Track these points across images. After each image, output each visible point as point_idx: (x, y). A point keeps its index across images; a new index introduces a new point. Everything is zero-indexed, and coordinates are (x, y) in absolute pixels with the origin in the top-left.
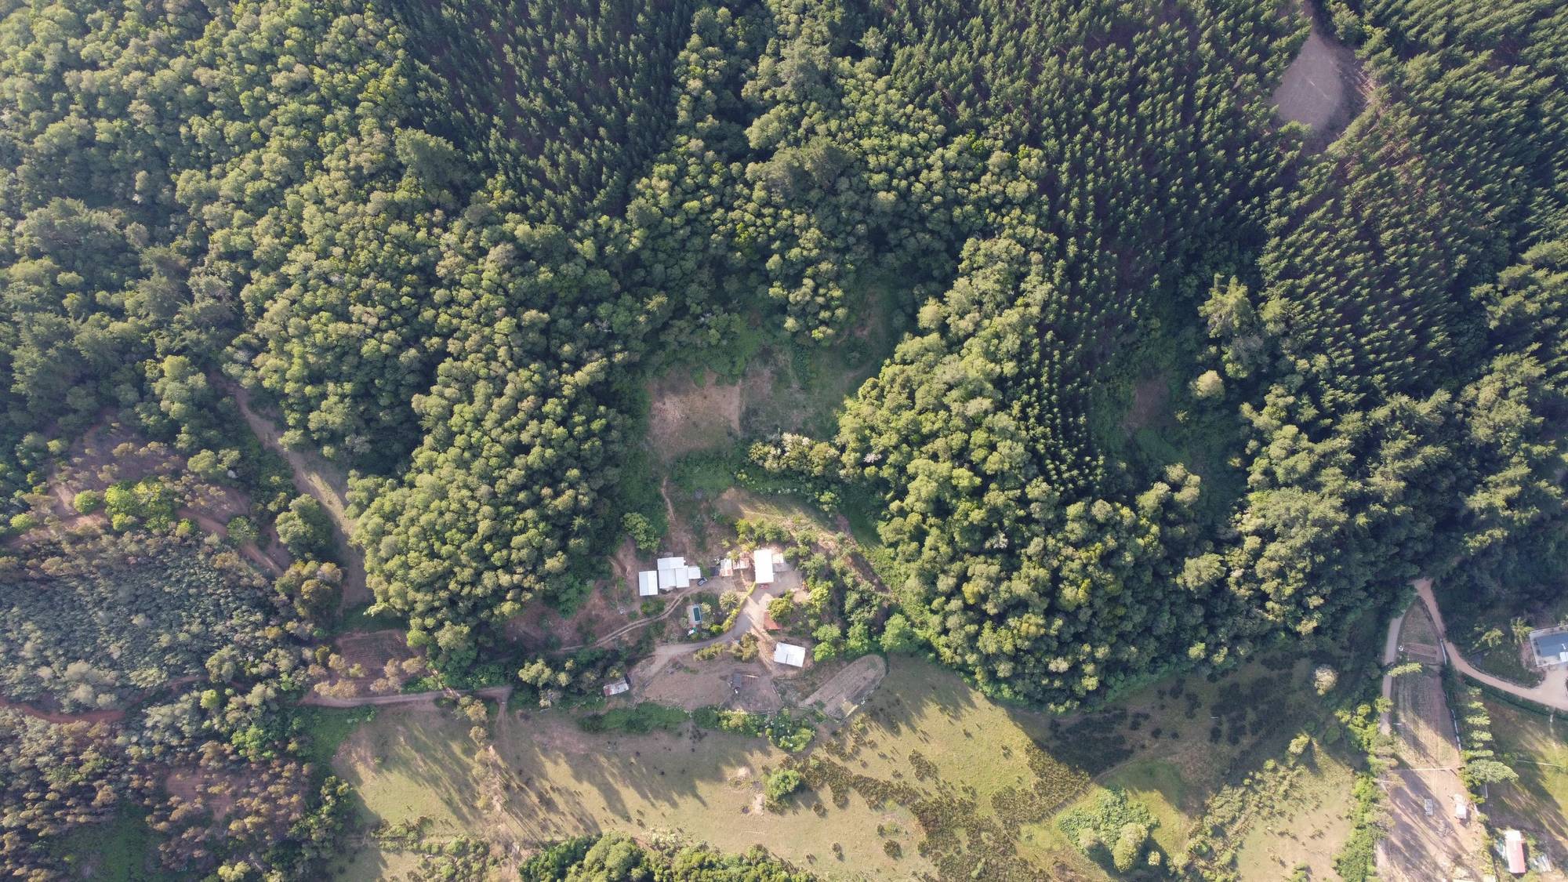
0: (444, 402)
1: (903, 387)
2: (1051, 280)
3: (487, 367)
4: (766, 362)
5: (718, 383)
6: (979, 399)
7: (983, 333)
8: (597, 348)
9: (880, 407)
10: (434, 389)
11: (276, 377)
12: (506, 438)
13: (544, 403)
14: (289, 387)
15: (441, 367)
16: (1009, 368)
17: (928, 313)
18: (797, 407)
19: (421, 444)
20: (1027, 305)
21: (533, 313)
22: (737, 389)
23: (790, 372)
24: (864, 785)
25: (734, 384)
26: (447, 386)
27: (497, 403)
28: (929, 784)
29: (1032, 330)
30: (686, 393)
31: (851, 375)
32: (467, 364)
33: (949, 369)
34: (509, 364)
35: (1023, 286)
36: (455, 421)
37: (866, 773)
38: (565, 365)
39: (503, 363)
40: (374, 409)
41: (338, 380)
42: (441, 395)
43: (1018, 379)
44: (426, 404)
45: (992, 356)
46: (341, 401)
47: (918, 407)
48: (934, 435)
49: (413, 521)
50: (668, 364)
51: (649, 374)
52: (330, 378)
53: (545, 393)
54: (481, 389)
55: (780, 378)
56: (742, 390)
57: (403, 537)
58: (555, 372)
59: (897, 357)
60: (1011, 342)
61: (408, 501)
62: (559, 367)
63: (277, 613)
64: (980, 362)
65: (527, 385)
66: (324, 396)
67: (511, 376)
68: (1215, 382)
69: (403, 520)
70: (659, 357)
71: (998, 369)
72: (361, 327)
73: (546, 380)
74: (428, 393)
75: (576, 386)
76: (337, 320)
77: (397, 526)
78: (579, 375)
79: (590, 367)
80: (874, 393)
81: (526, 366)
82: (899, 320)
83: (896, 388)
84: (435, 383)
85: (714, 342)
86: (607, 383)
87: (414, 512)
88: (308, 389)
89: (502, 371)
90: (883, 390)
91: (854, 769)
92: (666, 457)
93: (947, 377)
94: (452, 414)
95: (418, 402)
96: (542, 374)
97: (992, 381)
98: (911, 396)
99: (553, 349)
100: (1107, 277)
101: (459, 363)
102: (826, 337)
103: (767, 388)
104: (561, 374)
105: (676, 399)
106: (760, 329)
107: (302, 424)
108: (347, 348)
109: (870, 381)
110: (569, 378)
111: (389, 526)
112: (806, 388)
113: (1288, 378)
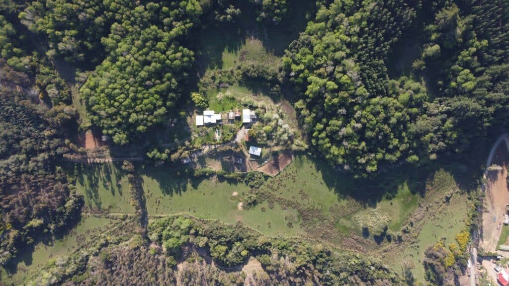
0: (114, 41)
6: (341, 51)
8: (179, 21)
9: (297, 53)
10: (110, 35)
11: (43, 26)
12: (140, 58)
13: (156, 44)
15: (113, 26)
19: (106, 58)
20: (365, 11)
21: (152, 4)
24: (280, 201)
26: (116, 34)
27: (137, 43)
28: (305, 201)
29: (365, 22)
31: (286, 39)
33: (330, 38)
35: (363, 2)
36: (119, 50)
37: (282, 196)
41: (69, 29)
42: (112, 38)
45: (347, 33)
46: (71, 38)
47: (314, 54)
53: (157, 39)
57: (98, 98)
58: (161, 30)
59: (306, 32)
62: (163, 28)
64: (342, 36)
65: (149, 36)
67: (142, 31)
69: (98, 90)
71: (349, 40)
72: (78, 6)
73: (157, 34)
74: (107, 36)
75: (170, 37)
78: (171, 32)
80: (296, 47)
81: (149, 27)
82: (308, 15)
84: (110, 33)
86: (183, 36)
88: (57, 32)
89: (138, 29)
90: (299, 46)
91: (277, 195)
95: (104, 40)
96: (156, 31)
98: (312, 49)
99: (160, 20)
101: (120, 25)
107: (56, 47)
108: (72, 15)
109: (294, 42)
110: (167, 34)
111: (93, 92)
113: (470, 49)
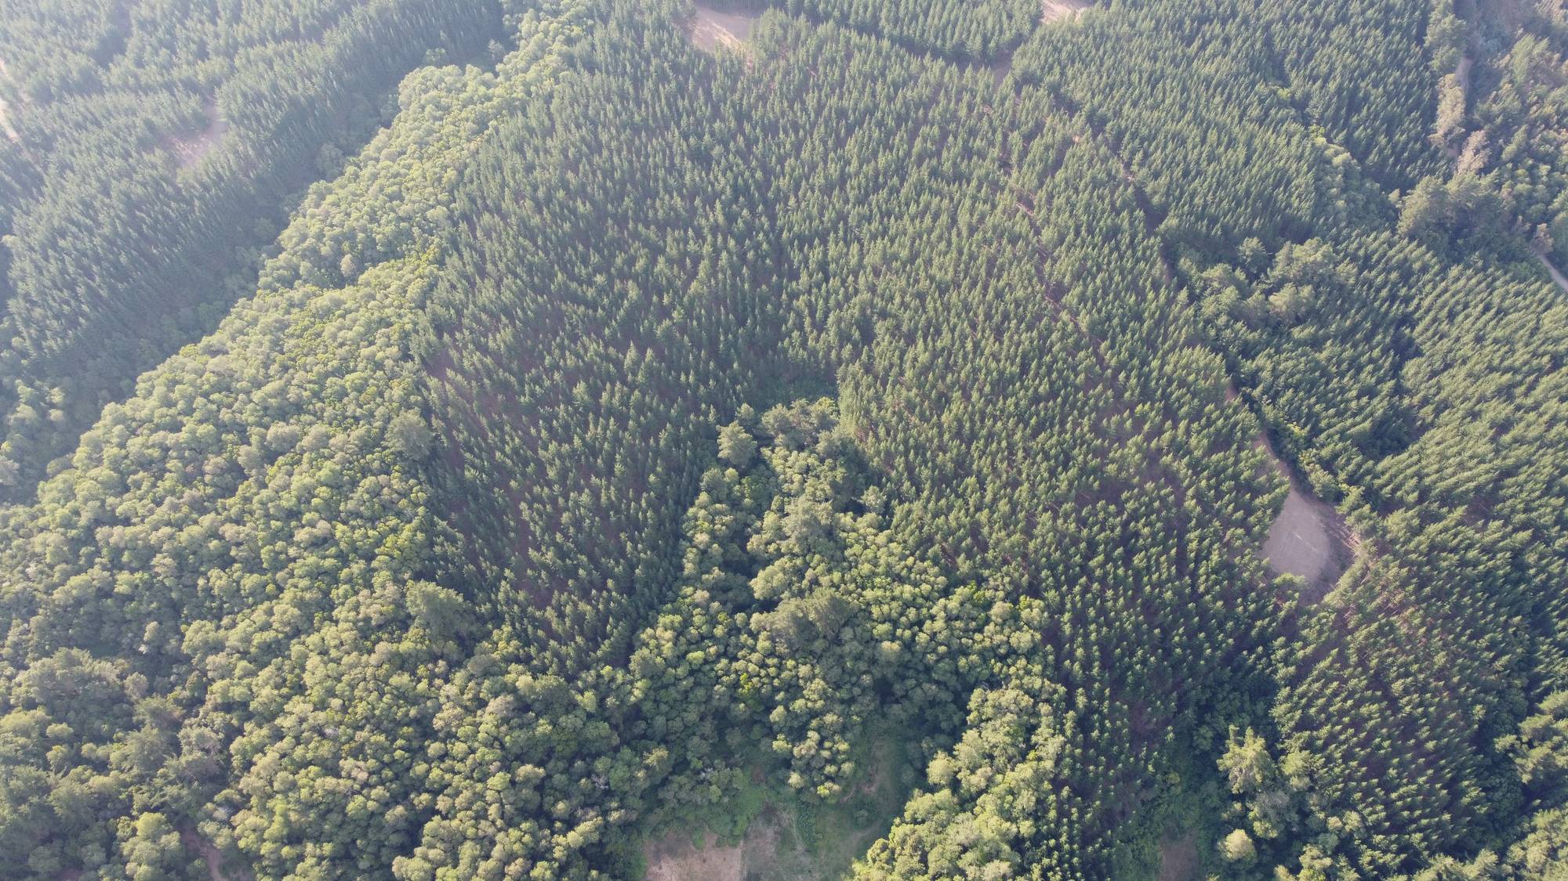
0: (427, 866)
1: (915, 849)
2: (1062, 732)
3: (476, 827)
4: (769, 822)
5: (719, 844)
6: (996, 862)
7: (995, 789)
8: (592, 806)
9: (891, 871)
10: (418, 851)
11: (253, 837)
13: (533, 866)
14: (266, 848)
15: (428, 826)
16: (1026, 827)
17: (938, 767)
18: (802, 871)
20: (1039, 759)
21: (529, 767)
22: (738, 851)
23: (795, 831)
25: (735, 846)
26: (432, 846)
27: (484, 866)
29: (1047, 786)
30: (685, 856)
31: (860, 835)
32: (455, 823)
33: (963, 829)
34: (499, 823)
35: (1034, 738)
38: (558, 824)
39: (493, 822)
40: (351, 872)
41: (318, 840)
42: (425, 858)
43: (1037, 839)
44: (408, 867)
45: (1007, 815)
46: (319, 864)
47: (931, 871)
50: (667, 824)
51: (646, 834)
52: (310, 838)
53: (534, 856)
54: (467, 850)
55: (784, 839)
56: (744, 852)
58: (547, 832)
59: (907, 815)
60: (1027, 800)
62: (551, 826)
64: (995, 821)
65: (517, 847)
66: (301, 858)
67: (500, 836)
68: (1244, 843)
70: (659, 814)
71: (1014, 829)
72: (349, 782)
73: (537, 841)
74: (411, 856)
75: (568, 847)
76: (325, 775)
78: (571, 835)
79: (584, 827)
80: (884, 856)
81: (517, 826)
82: (908, 775)
83: (908, 850)
84: (419, 844)
85: (714, 799)
86: (601, 844)
88: (286, 851)
89: (491, 830)
90: (893, 852)
93: (961, 838)
94: (434, 878)
95: (398, 864)
96: (533, 834)
97: (1009, 842)
98: (924, 860)
99: (546, 807)
100: (1120, 729)
101: (446, 823)
102: (833, 794)
103: (770, 850)
104: (553, 833)
105: (672, 863)
106: (764, 787)
108: (333, 805)
109: (880, 842)
110: (560, 839)
112: (811, 851)
113: (1321, 837)
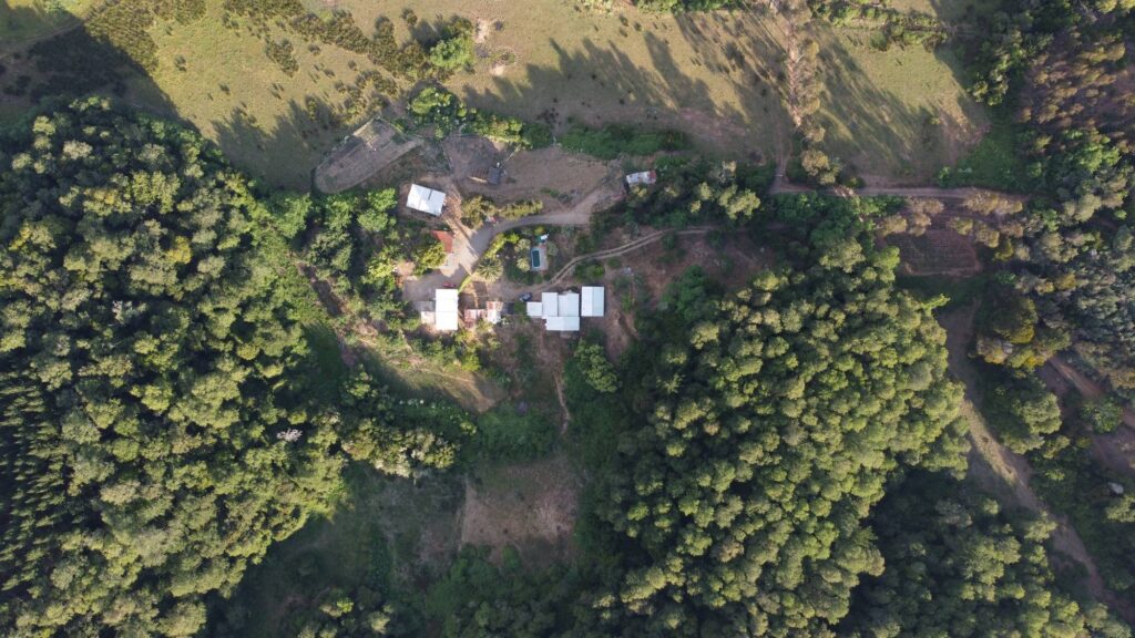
0: (842, 563)
1: (233, 526)
3: (783, 608)
4: (425, 571)
5: (488, 549)
6: (118, 503)
7: (104, 593)
8: (635, 615)
9: (272, 501)
11: (1062, 615)
13: (708, 550)
14: (1045, 599)
16: (73, 542)
18: (391, 509)
19: (872, 508)
22: (465, 539)
23: (395, 555)
24: (355, 41)
25: (468, 546)
28: (277, 36)
30: (529, 539)
32: (810, 614)
34: (754, 610)
36: (829, 537)
37: (351, 55)
39: (761, 609)
40: (934, 559)
41: (980, 604)
42: (845, 572)
43: (65, 526)
44: (866, 562)
45: (96, 560)
46: (977, 575)
47: (212, 497)
48: (191, 457)
49: (889, 406)
50: (547, 580)
51: (574, 571)
53: (706, 564)
54: (792, 577)
55: (408, 548)
56: (458, 537)
57: (902, 387)
58: (691, 591)
59: (241, 566)
61: (894, 434)
62: (686, 597)
63: (1061, 305)
65: (730, 577)
66: (999, 583)
67: (751, 592)
69: (901, 409)
70: (558, 591)
74: (863, 576)
77: (908, 402)
81: (730, 603)
83: (243, 526)
85: (485, 606)
87: (888, 417)
88: (1020, 594)
89: (764, 600)
90: (265, 525)
91: (364, 61)
92: (561, 459)
94: (833, 547)
95: (877, 567)
96: (709, 590)
101: (821, 614)
103: (426, 536)
105: (544, 533)
106: (426, 614)
107: (1027, 547)
111: (918, 403)
112: (375, 531)
